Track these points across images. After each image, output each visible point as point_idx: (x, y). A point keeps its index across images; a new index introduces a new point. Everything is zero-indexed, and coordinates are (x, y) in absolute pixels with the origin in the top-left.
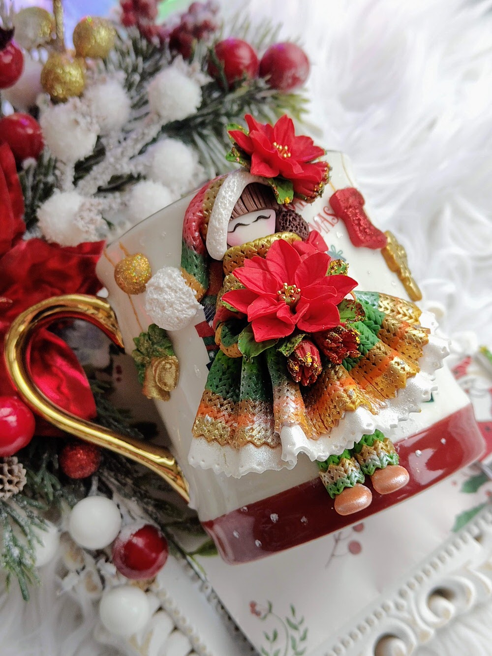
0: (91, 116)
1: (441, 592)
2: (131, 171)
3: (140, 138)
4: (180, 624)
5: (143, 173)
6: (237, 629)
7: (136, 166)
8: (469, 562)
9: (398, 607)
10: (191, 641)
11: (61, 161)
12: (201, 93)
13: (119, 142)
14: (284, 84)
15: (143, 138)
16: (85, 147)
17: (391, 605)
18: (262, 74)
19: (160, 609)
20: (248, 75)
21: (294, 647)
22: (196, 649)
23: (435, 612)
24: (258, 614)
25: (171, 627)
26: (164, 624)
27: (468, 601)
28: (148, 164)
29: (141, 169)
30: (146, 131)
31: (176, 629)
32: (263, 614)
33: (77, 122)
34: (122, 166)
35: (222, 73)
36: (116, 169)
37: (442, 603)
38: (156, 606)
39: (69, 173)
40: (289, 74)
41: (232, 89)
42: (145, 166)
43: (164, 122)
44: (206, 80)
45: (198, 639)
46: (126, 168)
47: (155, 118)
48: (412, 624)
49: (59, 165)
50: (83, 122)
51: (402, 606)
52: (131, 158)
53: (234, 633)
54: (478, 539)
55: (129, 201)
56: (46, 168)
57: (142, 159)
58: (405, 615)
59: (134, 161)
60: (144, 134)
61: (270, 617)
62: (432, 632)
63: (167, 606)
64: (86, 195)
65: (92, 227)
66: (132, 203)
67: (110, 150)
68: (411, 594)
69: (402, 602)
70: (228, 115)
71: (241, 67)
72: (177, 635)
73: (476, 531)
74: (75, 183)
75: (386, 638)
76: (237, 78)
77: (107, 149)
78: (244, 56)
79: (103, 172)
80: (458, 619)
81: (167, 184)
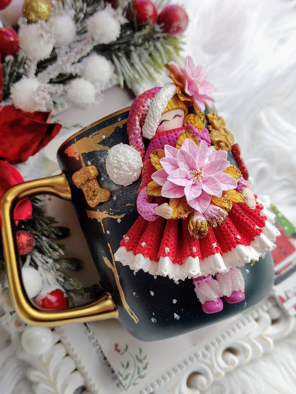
0: (51, 33)
1: (231, 350)
2: (72, 71)
3: (80, 51)
4: (71, 353)
5: (79, 74)
6: (105, 359)
7: (75, 69)
8: (250, 334)
9: (204, 356)
10: (76, 363)
11: (30, 60)
12: (120, 29)
13: (67, 53)
14: (172, 30)
15: (81, 52)
16: (45, 53)
17: (200, 354)
18: (159, 22)
19: (59, 342)
20: (151, 21)
21: (139, 373)
22: (78, 368)
23: (226, 362)
24: (119, 351)
25: (65, 354)
26: (61, 351)
27: (247, 357)
28: (82, 68)
29: (78, 71)
30: (84, 48)
31: (67, 355)
32: (122, 352)
33: (42, 36)
34: (66, 68)
35: (135, 19)
36: (63, 69)
37: (231, 356)
38: (57, 340)
39: (33, 68)
40: (175, 24)
41: (140, 29)
42: (81, 69)
43: (96, 44)
44: (124, 21)
45: (80, 363)
46: (69, 69)
47: (90, 40)
48: (212, 367)
49: (28, 61)
50: (46, 36)
51: (207, 356)
52: (73, 64)
53: (103, 361)
54: (257, 320)
55: (68, 89)
56: (19, 63)
57: (79, 65)
58: (208, 361)
59: (74, 66)
60: (82, 50)
61: (126, 354)
62: (223, 373)
63: (63, 341)
64: (42, 82)
65: (44, 102)
66: (70, 91)
67: (60, 57)
68: (213, 349)
69: (207, 353)
70: (135, 45)
71: (147, 17)
72: (68, 358)
73: (256, 316)
74: (36, 74)
75: (195, 374)
76: (143, 23)
77: (59, 56)
78: (149, 10)
79: (54, 70)
80: (239, 367)
81: (93, 82)
